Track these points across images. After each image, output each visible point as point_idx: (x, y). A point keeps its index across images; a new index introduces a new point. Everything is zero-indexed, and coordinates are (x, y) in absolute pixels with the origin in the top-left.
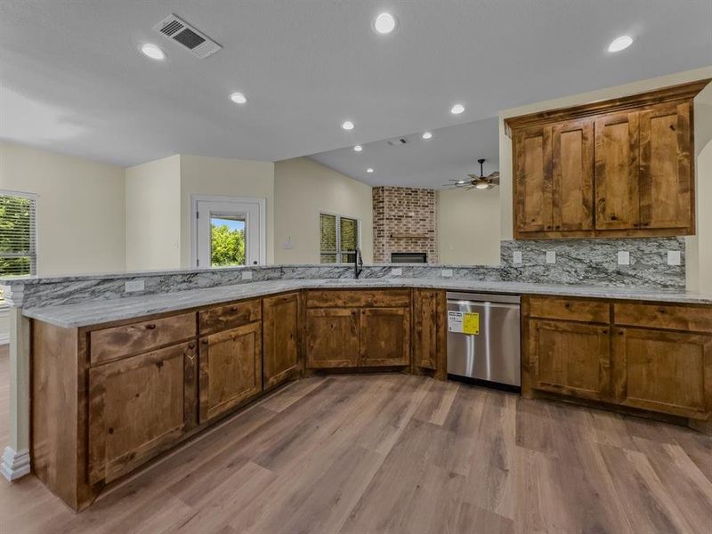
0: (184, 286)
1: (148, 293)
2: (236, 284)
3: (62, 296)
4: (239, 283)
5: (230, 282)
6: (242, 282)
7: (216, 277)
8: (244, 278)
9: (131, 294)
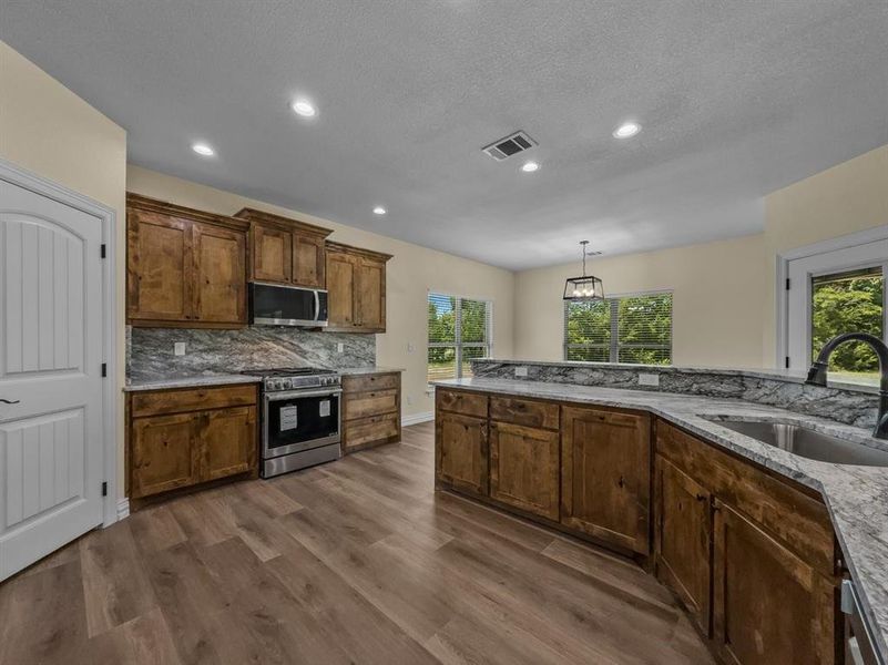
0: (560, 378)
1: (530, 379)
2: (627, 388)
3: (486, 371)
4: (632, 388)
5: (617, 385)
6: (636, 387)
7: (596, 375)
8: (641, 382)
9: (519, 377)
